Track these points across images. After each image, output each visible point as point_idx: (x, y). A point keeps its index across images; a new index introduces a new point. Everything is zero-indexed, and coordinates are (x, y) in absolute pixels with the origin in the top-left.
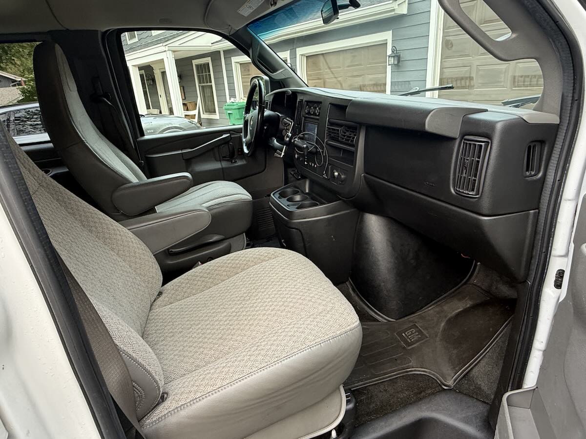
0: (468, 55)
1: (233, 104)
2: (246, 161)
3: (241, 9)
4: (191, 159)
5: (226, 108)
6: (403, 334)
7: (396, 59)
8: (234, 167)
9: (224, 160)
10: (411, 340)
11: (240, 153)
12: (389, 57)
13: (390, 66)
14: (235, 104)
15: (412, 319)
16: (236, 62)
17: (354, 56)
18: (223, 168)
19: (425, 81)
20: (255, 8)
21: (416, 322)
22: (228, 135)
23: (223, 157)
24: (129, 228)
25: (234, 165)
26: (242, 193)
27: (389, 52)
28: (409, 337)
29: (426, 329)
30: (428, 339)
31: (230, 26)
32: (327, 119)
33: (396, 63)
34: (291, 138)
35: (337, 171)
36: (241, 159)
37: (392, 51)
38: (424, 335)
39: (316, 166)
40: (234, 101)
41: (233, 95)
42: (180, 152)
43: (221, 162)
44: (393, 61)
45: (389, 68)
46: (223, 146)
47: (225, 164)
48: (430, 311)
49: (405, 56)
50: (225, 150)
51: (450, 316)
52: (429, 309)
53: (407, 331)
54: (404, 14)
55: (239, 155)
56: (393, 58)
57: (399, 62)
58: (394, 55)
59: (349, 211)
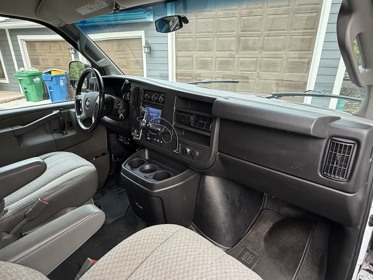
0: (191, 51)
1: (23, 72)
2: (76, 131)
3: (80, 8)
4: (22, 134)
5: (16, 75)
6: (242, 258)
7: (149, 49)
8: (66, 138)
9: (55, 132)
10: (249, 262)
11: (69, 125)
12: (144, 47)
13: (145, 53)
14: (25, 72)
15: (242, 245)
16: (22, 40)
17: (120, 45)
18: (55, 140)
19: (167, 64)
20: (95, 10)
21: (246, 246)
22: (58, 111)
23: (54, 130)
24: (13, 260)
25: (65, 136)
26: (86, 164)
27: (144, 44)
28: (247, 260)
29: (255, 250)
30: (260, 258)
31: (61, 20)
32: (175, 108)
33: (149, 51)
34: (147, 124)
35: (189, 148)
36: (71, 130)
37: (146, 44)
38: (256, 256)
39: (161, 142)
40: (24, 70)
41: (21, 65)
42: (10, 129)
43: (52, 134)
44: (147, 50)
45: (144, 55)
46: (53, 121)
47: (57, 136)
48: (251, 235)
49: (154, 47)
50: (56, 125)
51: (264, 235)
52: (249, 232)
53: (243, 255)
54: (151, 21)
55: (69, 127)
56: (147, 48)
57: (150, 51)
58: (147, 46)
59: (194, 176)
